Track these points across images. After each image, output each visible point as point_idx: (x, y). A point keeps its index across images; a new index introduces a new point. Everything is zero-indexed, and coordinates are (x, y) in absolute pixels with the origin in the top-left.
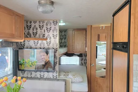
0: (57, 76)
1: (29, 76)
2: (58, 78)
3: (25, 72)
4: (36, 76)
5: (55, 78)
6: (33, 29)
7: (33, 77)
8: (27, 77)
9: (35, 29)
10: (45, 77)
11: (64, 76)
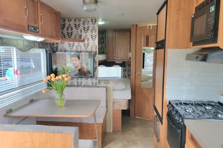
0: (96, 83)
4: (72, 84)
6: (68, 29)
9: (70, 29)
10: (83, 85)
11: (104, 83)
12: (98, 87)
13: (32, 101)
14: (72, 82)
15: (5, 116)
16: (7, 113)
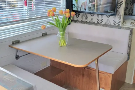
0: (120, 22)
1: (84, 20)
2: (120, 26)
3: (79, 14)
4: (92, 21)
5: (117, 25)
7: (88, 21)
8: (82, 21)
10: (103, 23)
11: (131, 24)
12: (120, 28)
13: (45, 35)
14: (92, 19)
15: (10, 46)
16: (13, 44)
